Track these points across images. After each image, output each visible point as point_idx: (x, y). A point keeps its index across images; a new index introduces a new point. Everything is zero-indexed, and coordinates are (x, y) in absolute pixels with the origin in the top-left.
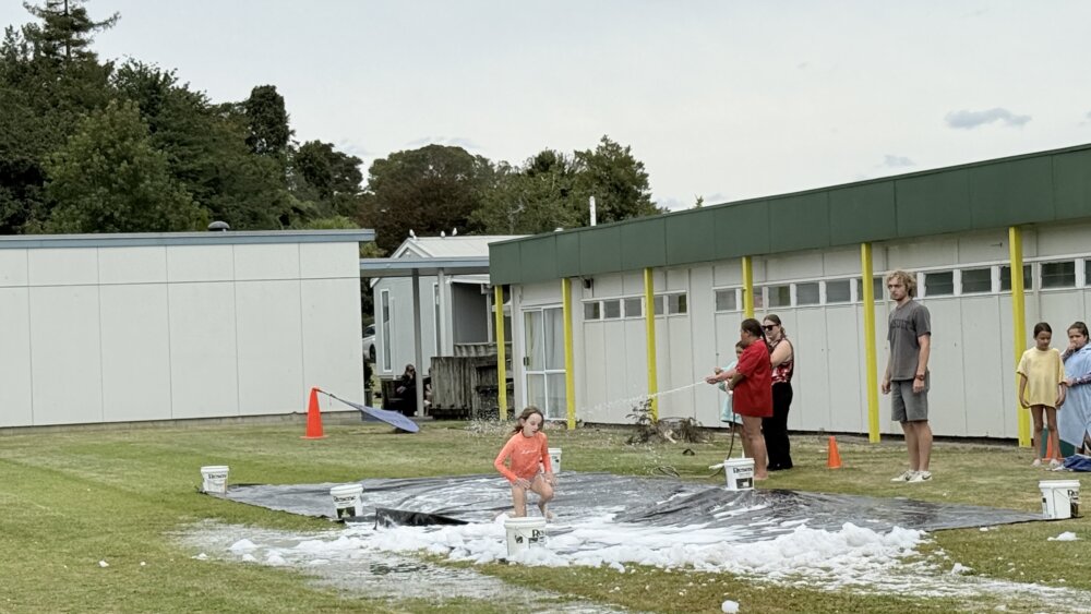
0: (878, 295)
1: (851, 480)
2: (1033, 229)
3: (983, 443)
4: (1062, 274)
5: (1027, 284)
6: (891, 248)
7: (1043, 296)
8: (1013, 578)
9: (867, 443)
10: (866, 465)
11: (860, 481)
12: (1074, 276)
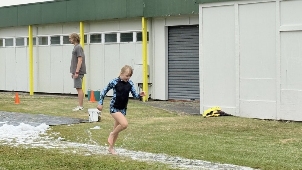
0: (34, 43)
1: (23, 108)
2: (88, 23)
3: (69, 96)
4: (97, 39)
5: (85, 41)
6: (39, 27)
7: (91, 46)
8: (78, 142)
9: (29, 95)
10: (28, 103)
11: (26, 108)
12: (101, 39)
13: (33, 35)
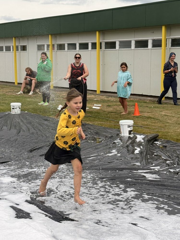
7: (171, 49)
13: (100, 40)
